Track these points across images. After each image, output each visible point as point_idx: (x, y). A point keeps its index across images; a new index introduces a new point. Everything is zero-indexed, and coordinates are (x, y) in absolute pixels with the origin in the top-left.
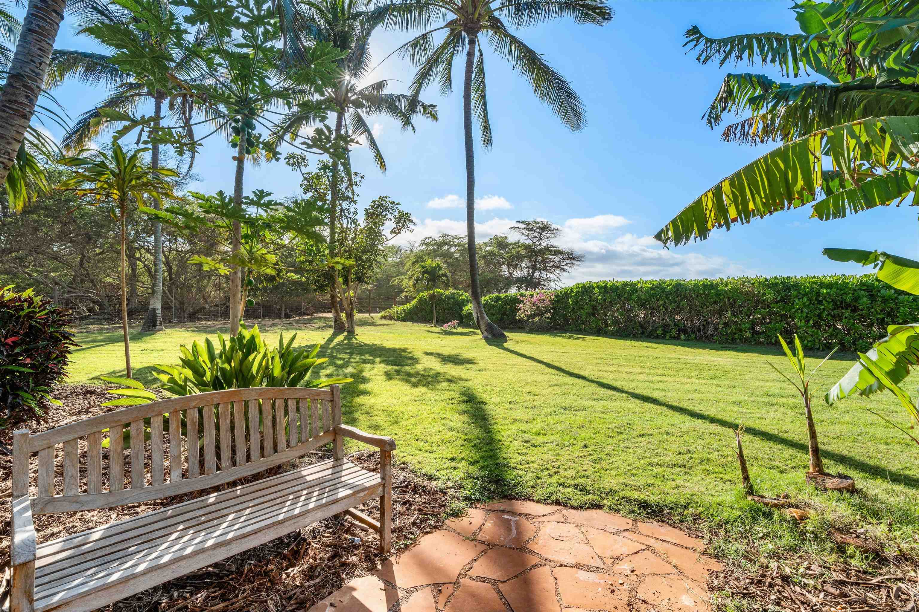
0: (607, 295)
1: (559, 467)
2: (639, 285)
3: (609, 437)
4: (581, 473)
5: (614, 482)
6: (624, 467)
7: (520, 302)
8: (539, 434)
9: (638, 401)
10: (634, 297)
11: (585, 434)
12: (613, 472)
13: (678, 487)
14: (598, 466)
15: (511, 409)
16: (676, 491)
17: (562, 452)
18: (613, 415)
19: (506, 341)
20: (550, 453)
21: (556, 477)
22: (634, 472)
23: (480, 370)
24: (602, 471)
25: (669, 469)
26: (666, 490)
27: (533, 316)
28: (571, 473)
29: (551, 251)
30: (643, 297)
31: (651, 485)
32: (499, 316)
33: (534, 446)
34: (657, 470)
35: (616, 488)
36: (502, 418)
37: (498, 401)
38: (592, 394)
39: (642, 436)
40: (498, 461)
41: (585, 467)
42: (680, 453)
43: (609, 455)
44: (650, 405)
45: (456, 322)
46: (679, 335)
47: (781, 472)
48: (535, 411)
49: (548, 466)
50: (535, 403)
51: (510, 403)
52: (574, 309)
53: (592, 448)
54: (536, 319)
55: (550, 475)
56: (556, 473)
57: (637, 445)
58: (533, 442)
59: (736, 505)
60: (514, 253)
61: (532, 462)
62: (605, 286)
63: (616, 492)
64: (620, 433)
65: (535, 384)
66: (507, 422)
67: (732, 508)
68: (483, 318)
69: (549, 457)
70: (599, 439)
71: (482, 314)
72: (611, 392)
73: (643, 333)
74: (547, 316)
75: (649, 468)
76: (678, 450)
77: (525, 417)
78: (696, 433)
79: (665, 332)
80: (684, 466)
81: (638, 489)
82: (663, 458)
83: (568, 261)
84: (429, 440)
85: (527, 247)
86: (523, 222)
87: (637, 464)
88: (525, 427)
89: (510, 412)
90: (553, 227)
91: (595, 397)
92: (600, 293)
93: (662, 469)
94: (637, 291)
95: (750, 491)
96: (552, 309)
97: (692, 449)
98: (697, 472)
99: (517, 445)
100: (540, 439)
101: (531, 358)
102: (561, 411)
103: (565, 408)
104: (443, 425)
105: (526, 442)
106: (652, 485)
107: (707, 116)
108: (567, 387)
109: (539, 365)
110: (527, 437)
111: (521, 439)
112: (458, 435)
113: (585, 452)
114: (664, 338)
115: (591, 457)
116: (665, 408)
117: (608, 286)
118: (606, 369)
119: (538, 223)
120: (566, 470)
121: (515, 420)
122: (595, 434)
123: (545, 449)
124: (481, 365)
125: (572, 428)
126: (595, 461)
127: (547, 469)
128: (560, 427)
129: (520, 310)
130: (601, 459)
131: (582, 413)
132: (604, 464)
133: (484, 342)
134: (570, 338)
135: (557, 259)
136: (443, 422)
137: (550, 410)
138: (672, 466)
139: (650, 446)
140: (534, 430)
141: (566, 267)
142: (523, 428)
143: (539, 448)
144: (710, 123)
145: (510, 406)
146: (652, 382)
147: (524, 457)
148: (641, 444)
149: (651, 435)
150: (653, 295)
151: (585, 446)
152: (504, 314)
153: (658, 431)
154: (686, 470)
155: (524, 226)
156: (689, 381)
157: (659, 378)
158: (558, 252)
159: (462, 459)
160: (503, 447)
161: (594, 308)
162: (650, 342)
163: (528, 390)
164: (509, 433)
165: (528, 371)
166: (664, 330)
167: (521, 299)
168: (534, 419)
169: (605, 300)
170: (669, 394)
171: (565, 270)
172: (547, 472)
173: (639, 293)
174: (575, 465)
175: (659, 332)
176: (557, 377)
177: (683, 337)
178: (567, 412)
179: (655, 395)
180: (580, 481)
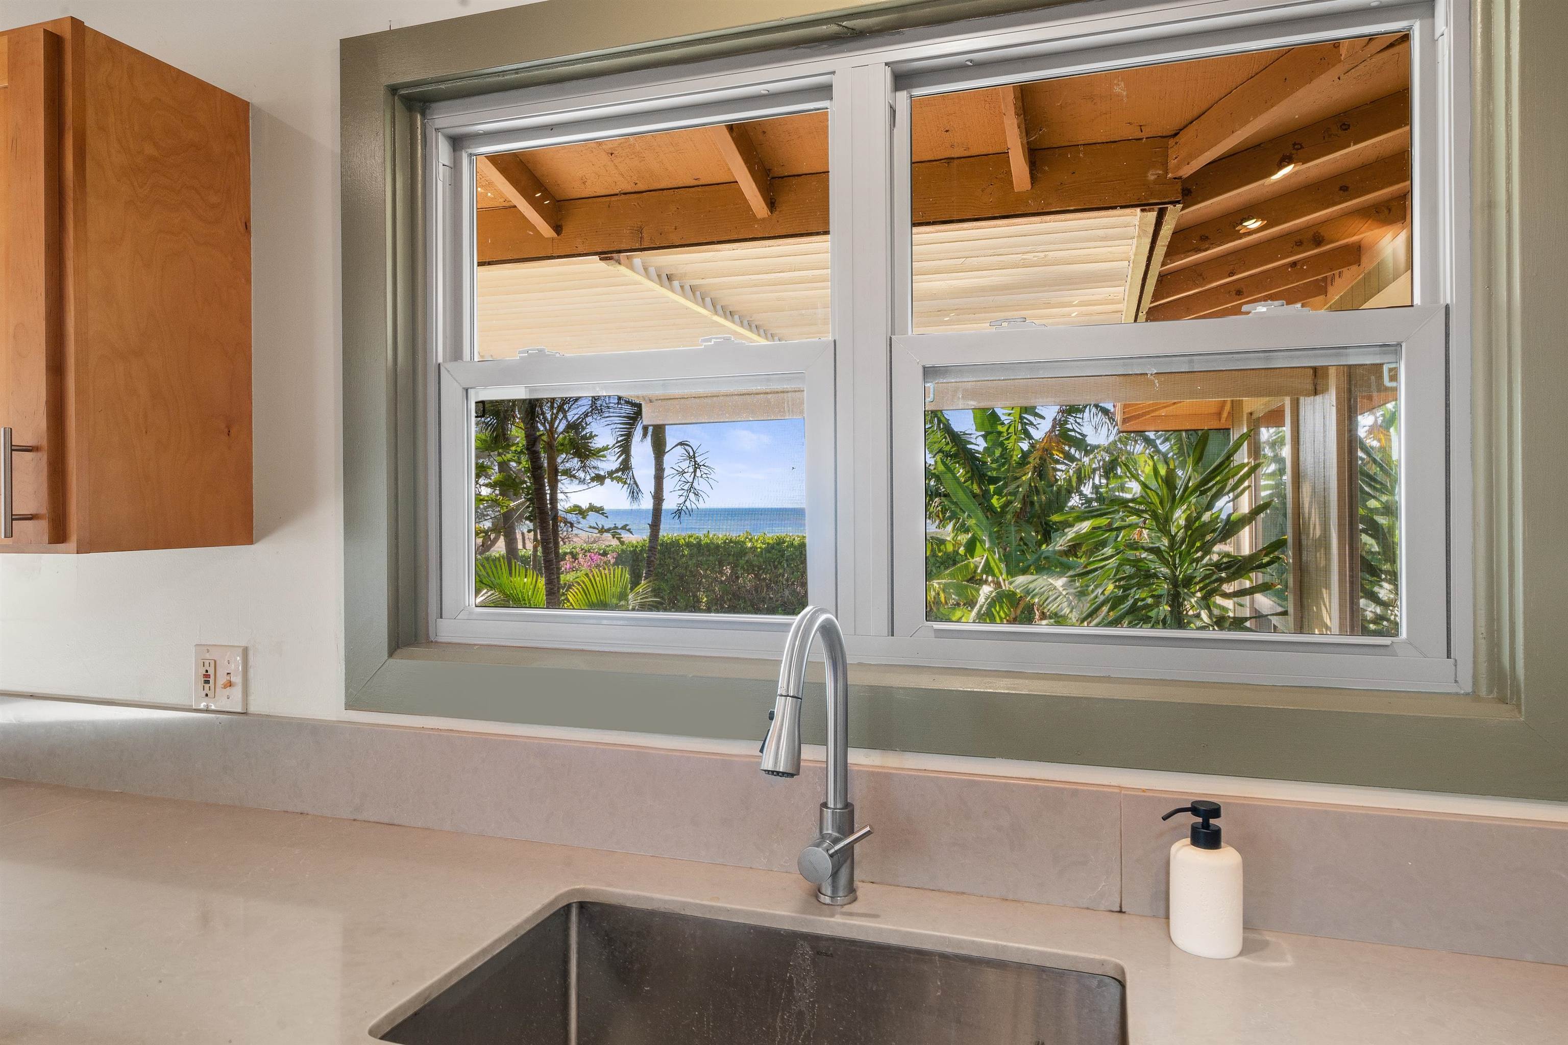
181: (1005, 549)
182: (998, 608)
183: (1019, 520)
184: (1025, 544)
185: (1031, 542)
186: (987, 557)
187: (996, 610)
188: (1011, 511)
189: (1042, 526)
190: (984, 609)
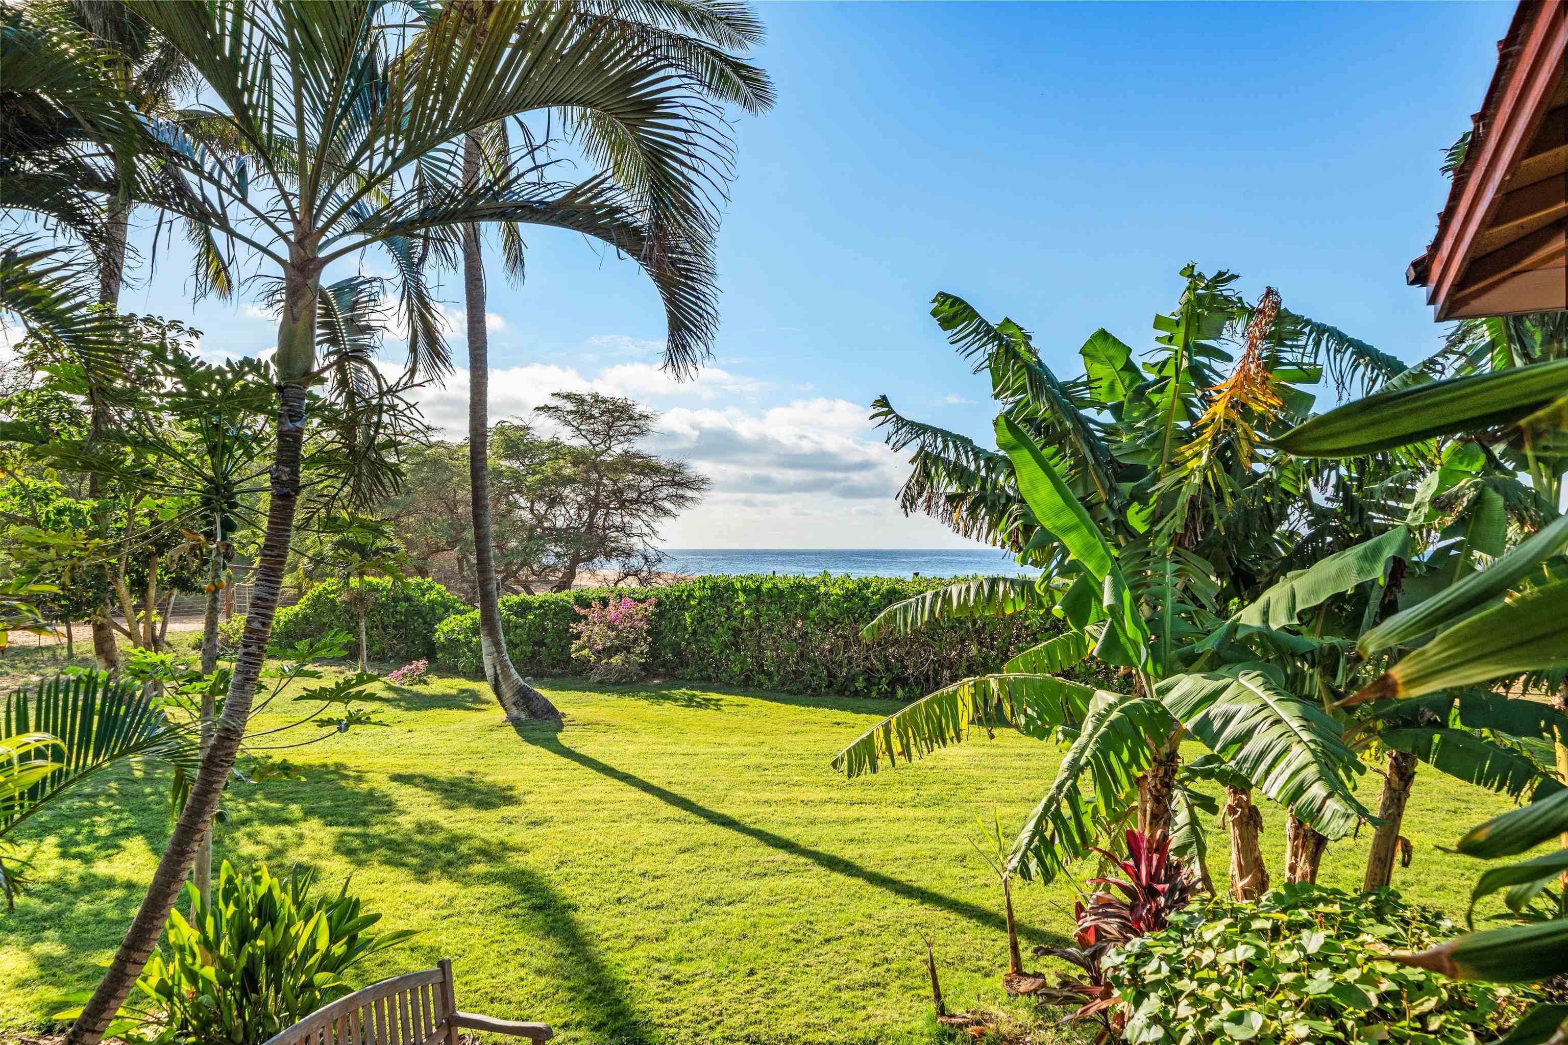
0: (763, 608)
1: (721, 1014)
2: (822, 589)
3: (782, 950)
4: (752, 1018)
5: (794, 1023)
6: (805, 998)
7: (578, 618)
8: (680, 960)
9: (822, 871)
10: (812, 613)
11: (750, 949)
12: (792, 1009)
13: (869, 1017)
14: (771, 1003)
15: (623, 914)
16: (866, 1023)
17: (721, 988)
18: (784, 907)
19: (560, 728)
20: (705, 991)
21: (719, 1028)
22: (818, 1004)
23: (534, 823)
24: (778, 1010)
25: (859, 993)
26: (855, 1024)
27: (609, 652)
28: (738, 1019)
29: (634, 466)
30: (829, 614)
31: (836, 1021)
32: (528, 649)
33: (679, 983)
34: (846, 996)
35: (796, 1033)
36: (617, 937)
37: (595, 900)
38: (751, 864)
39: (828, 941)
40: (634, 1019)
41: (756, 1007)
42: (875, 965)
43: (784, 982)
44: (839, 878)
45: (422, 664)
46: (893, 693)
47: (987, 975)
48: (663, 915)
49: (706, 1014)
50: (661, 897)
51: (619, 900)
52: (694, 633)
53: (761, 974)
54: (616, 660)
55: (711, 1028)
56: (718, 1023)
57: (821, 959)
58: (677, 976)
59: (926, 1031)
60: (549, 473)
61: (683, 1011)
62: (758, 588)
63: (797, 1037)
64: (798, 941)
65: (648, 849)
66: (625, 943)
67: (922, 1035)
68: (508, 676)
69: (705, 999)
70: (770, 955)
71: (504, 667)
72: (781, 855)
73: (830, 685)
74: (638, 650)
75: (836, 994)
76: (872, 960)
77: (653, 930)
78: (898, 926)
79: (870, 683)
80: (878, 985)
81: (823, 1028)
82: (853, 977)
83: (672, 491)
84: (513, 999)
85: (578, 458)
86: (568, 397)
87: (822, 992)
88: (658, 949)
89: (625, 921)
90: (638, 410)
91: (755, 870)
92: (749, 605)
93: (852, 994)
94: (818, 601)
95: (942, 1011)
96: (649, 632)
97: (889, 955)
98: (894, 990)
99: (653, 986)
100: (686, 969)
101: (627, 778)
102: (707, 908)
103: (711, 902)
104: (523, 965)
105: (667, 978)
106: (840, 1019)
107: (901, 497)
108: (706, 851)
109: (648, 797)
110: (665, 968)
111: (656, 975)
112: (555, 981)
113: (753, 981)
114: (867, 696)
115: (761, 990)
116: (860, 881)
117: (766, 586)
118: (766, 796)
119: (604, 401)
120: (731, 1016)
121: (638, 938)
122: (763, 947)
123: (696, 985)
124: (533, 806)
125: (729, 940)
126: (767, 996)
127: (706, 1019)
128: (710, 943)
129: (578, 636)
130: (774, 991)
131: (737, 909)
132: (779, 998)
133: (511, 733)
134: (690, 702)
135: (647, 483)
136: (519, 959)
137: (689, 908)
138: (863, 987)
139: (837, 959)
140: (672, 954)
141: (667, 505)
142: (654, 954)
143: (688, 986)
144: (905, 507)
145: (621, 908)
146: (844, 822)
147: (670, 1006)
148: (827, 957)
149: (841, 938)
150: (848, 611)
151: (752, 973)
152: (541, 643)
153: (849, 929)
154: (880, 990)
155: (570, 406)
156: (900, 813)
157: (854, 812)
158: (649, 468)
159: (579, 1024)
160: (633, 992)
161: (737, 632)
162: (843, 708)
163: (643, 867)
164: (635, 964)
165: (629, 816)
166: (867, 680)
167: (582, 612)
168: (667, 932)
169: (757, 618)
170: (869, 850)
171: (666, 513)
172: (706, 1024)
173: (822, 605)
174: (741, 1007)
175: (860, 684)
176: (687, 828)
177: (900, 693)
178: (715, 909)
179: (849, 853)
180: (752, 1029)
181: (1155, 608)
182: (1125, 756)
183: (1181, 550)
184: (1195, 599)
185: (1208, 595)
186: (1112, 624)
187: (1121, 761)
188: (1165, 531)
189: (1231, 563)
190: (1088, 753)
